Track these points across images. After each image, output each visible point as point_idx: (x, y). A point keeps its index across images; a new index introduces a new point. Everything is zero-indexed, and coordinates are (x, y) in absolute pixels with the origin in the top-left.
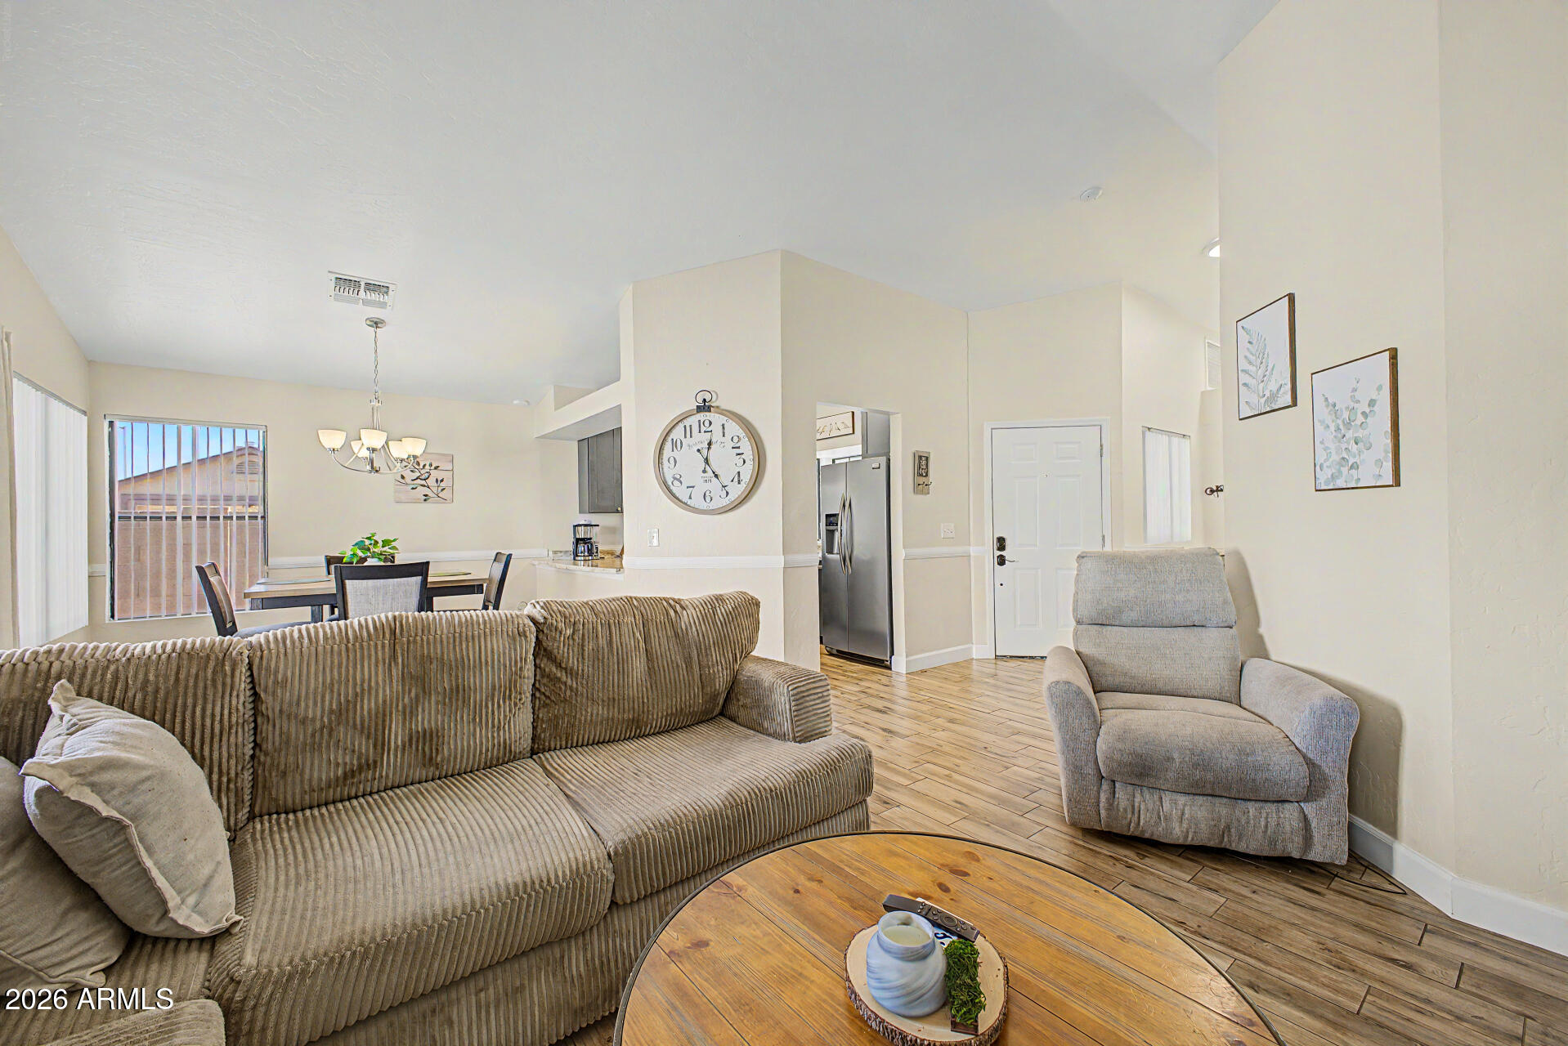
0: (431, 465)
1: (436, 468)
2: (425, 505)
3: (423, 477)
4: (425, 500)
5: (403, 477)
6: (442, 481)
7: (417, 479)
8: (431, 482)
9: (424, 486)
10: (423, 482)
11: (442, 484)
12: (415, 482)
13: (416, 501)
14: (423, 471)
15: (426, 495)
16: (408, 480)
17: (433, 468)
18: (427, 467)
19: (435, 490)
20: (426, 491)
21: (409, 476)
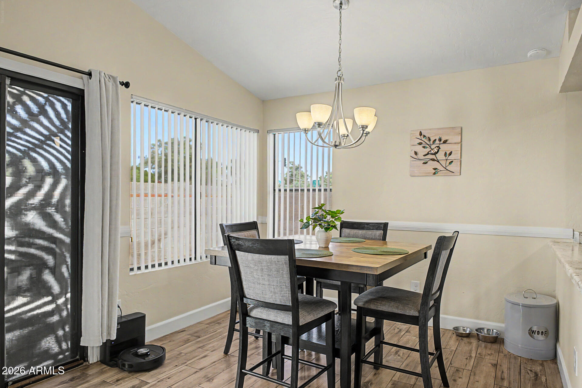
0: (440, 140)
1: (445, 142)
2: (435, 178)
3: (432, 152)
4: (434, 174)
5: (416, 153)
6: (450, 154)
7: (428, 154)
8: (440, 156)
9: (433, 160)
10: (433, 157)
11: (451, 157)
12: (426, 157)
13: (427, 175)
14: (433, 147)
15: (435, 169)
16: (420, 155)
17: (442, 142)
18: (437, 142)
19: (443, 163)
20: (435, 165)
21: (422, 151)
